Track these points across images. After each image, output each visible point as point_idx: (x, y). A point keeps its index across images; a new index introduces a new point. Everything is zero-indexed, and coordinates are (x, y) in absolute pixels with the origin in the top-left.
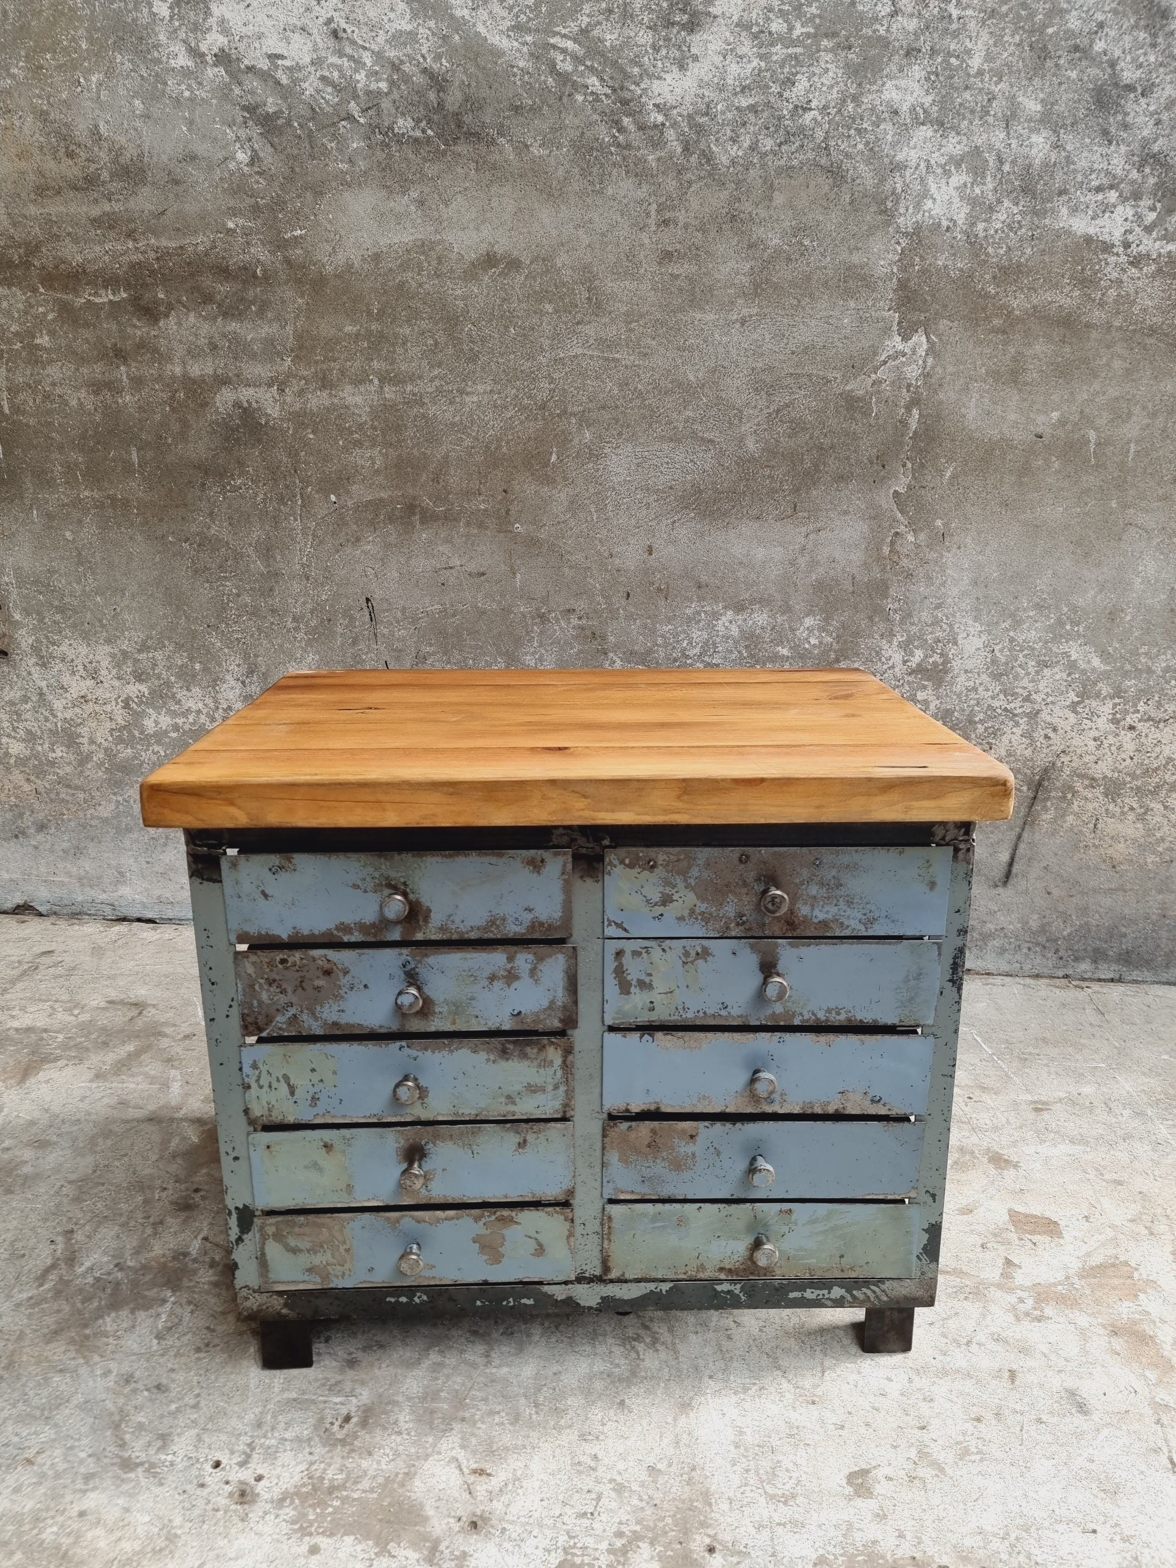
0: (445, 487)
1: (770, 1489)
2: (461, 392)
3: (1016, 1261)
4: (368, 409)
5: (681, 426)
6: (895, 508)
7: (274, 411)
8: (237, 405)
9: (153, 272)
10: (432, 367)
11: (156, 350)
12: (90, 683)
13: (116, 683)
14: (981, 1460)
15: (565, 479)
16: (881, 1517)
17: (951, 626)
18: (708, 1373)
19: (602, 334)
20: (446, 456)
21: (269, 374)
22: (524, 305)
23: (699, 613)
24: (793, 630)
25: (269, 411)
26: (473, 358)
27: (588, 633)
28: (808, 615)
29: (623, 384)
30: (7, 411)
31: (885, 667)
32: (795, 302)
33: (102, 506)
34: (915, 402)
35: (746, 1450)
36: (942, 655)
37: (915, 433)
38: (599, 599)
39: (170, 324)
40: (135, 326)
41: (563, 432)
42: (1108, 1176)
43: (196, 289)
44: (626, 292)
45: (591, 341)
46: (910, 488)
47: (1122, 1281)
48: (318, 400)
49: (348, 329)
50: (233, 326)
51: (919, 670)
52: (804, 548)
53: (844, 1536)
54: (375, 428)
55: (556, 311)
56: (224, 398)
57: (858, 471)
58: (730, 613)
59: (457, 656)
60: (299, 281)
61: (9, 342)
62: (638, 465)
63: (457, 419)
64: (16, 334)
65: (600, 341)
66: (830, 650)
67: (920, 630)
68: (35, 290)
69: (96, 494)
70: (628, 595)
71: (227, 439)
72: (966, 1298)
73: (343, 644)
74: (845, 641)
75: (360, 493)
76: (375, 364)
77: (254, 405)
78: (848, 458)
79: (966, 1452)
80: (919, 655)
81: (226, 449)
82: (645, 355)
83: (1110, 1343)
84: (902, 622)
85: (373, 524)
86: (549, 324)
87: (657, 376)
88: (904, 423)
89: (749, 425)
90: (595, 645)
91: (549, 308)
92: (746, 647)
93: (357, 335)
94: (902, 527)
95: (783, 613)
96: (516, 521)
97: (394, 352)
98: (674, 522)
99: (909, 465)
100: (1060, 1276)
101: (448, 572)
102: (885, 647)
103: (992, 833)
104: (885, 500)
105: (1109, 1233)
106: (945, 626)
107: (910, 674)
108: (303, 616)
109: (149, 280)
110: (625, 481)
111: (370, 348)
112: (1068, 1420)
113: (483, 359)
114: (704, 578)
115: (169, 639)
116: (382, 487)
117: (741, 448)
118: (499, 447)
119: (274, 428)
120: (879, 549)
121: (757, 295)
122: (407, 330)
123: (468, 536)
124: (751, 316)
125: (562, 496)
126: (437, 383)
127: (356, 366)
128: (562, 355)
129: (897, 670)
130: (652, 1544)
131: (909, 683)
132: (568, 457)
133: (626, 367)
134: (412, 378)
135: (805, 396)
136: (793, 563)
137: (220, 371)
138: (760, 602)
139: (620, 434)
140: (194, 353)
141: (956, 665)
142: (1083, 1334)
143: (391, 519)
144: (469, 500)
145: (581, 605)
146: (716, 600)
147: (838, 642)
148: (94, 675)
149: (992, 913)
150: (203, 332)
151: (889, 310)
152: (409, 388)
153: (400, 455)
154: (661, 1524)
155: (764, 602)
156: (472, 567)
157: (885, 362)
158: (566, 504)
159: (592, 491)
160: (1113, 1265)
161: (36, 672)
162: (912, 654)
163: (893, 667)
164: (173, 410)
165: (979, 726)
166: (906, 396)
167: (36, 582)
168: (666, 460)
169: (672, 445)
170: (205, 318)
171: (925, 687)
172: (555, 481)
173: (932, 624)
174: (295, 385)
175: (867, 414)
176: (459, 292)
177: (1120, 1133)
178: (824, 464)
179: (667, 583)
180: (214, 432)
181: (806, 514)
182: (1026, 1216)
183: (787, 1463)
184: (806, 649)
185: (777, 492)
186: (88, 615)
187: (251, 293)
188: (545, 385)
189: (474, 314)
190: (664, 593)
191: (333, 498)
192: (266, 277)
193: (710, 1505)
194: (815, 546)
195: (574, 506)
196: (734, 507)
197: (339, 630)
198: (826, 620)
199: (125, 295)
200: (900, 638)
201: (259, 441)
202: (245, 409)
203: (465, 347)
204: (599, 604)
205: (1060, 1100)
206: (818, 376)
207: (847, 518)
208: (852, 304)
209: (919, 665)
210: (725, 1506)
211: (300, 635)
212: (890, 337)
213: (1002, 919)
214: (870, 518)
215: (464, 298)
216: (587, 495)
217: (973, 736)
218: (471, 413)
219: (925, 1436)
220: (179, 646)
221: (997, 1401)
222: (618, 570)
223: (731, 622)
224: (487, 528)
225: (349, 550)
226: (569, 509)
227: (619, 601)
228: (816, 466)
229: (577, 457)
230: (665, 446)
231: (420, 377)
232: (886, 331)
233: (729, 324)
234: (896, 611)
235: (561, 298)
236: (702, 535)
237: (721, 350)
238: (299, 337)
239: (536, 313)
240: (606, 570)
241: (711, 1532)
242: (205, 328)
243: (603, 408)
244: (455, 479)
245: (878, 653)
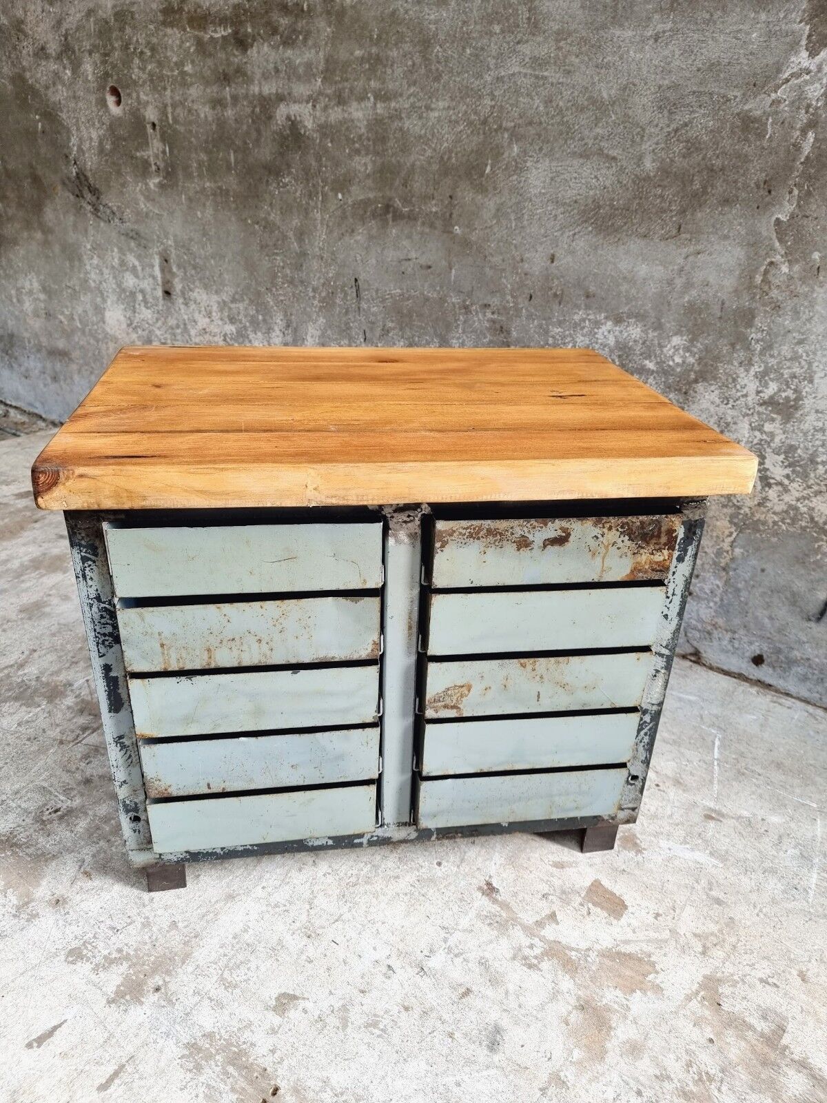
0: (410, 191)
1: (226, 974)
2: (428, 108)
3: (559, 918)
4: (365, 123)
5: (590, 142)
6: (774, 236)
7: (309, 124)
8: (288, 118)
9: (244, 10)
10: (409, 86)
11: (245, 74)
12: (207, 320)
13: (220, 323)
14: (379, 1036)
15: (495, 188)
16: (274, 1031)
17: (810, 364)
18: (264, 884)
19: (536, 53)
20: (413, 165)
21: (308, 93)
22: (478, 27)
23: (584, 320)
24: (661, 346)
25: (306, 123)
26: (437, 79)
27: (498, 326)
28: (676, 334)
29: (548, 101)
30: (171, 122)
31: (739, 394)
32: (708, 16)
33: (214, 195)
34: (812, 124)
35: (237, 943)
36: (795, 391)
37: (807, 158)
38: (509, 297)
39: (253, 52)
40: (234, 55)
41: (497, 147)
42: (713, 893)
43: (269, 23)
44: (560, 11)
45: (527, 60)
46: (792, 217)
47: (634, 974)
48: (336, 114)
49: (358, 53)
50: (289, 53)
51: (770, 402)
52: (681, 270)
53: (239, 1029)
54: (369, 139)
55: (503, 31)
56: (282, 112)
57: (744, 195)
58: (609, 323)
59: (408, 333)
60: (329, 13)
61: (172, 70)
62: (552, 179)
63: (423, 132)
64: (176, 63)
65: (535, 59)
66: (691, 370)
67: (779, 363)
68: (184, 30)
69: (213, 185)
70: (531, 297)
71: (282, 147)
72: (490, 924)
73: (340, 312)
74: (706, 365)
75: (357, 193)
76: (372, 83)
77: (298, 118)
78: (736, 182)
79: (375, 1025)
80: (773, 387)
81: (280, 153)
82: (569, 72)
83: (570, 1013)
84: (762, 353)
85: (363, 219)
86: (496, 44)
87: (576, 93)
88: (798, 147)
89: (649, 143)
90: (501, 337)
91: (497, 28)
92: (619, 356)
93: (362, 58)
94: (778, 257)
95: (655, 330)
96: (456, 224)
97: (385, 73)
98: (575, 234)
99: (796, 192)
100: (583, 945)
101: (407, 263)
102: (742, 375)
103: (814, 570)
104: (766, 228)
105: (666, 934)
106: (803, 363)
107: (761, 405)
108: (317, 288)
109: (243, 18)
110: (540, 193)
111: (369, 69)
112: (473, 1047)
113: (445, 77)
114: (592, 289)
115: (246, 295)
116: (370, 189)
117: (639, 166)
118: (449, 158)
119: (308, 138)
120: (752, 278)
121: (672, 9)
122: (394, 53)
123: (422, 233)
124: (664, 32)
125: (491, 204)
126: (412, 100)
127: (359, 85)
128: (503, 74)
129: (749, 398)
130: (130, 967)
131: (759, 413)
132: (499, 169)
133: (552, 84)
134: (396, 95)
135: (704, 115)
136: (670, 282)
137: (280, 91)
138: (636, 317)
139: (541, 149)
140: (266, 76)
141: (808, 403)
142: (555, 995)
143: (374, 216)
144: (425, 203)
145: (495, 301)
146: (600, 309)
147: (699, 364)
148: (209, 315)
149: (801, 643)
150: (271, 59)
151: (801, 22)
152: (393, 104)
153: (383, 163)
154: (146, 958)
155: (640, 317)
156: (423, 261)
157: (787, 81)
158: (493, 211)
159: (514, 200)
160: (640, 960)
161: (182, 307)
162: (766, 386)
163: (746, 396)
164: (253, 121)
165: (820, 467)
166: (803, 117)
167: (183, 246)
168: (575, 175)
169: (581, 161)
170: (273, 47)
171: (773, 420)
172: (487, 190)
173: (791, 359)
174: (323, 101)
175: (760, 136)
176: (432, 17)
177: (767, 864)
178: (712, 186)
179: (562, 290)
180: (274, 140)
181: (688, 236)
182: (606, 890)
183: (253, 965)
184: (670, 366)
185: (665, 211)
186: (208, 273)
187: (300, 25)
188: (487, 101)
189: (442, 37)
190: (559, 298)
191: (340, 196)
192: (309, 10)
193: (183, 963)
194: (693, 268)
195: (499, 212)
196: (625, 224)
197: (338, 301)
198: (692, 341)
199: (230, 31)
200: (756, 368)
201: (300, 147)
202: (293, 122)
203: (433, 67)
204: (508, 302)
205: (739, 818)
206: (719, 94)
207: (726, 243)
208: (763, 16)
209: (772, 397)
210: (190, 969)
211: (316, 302)
212: (797, 53)
213: (809, 651)
214: (748, 244)
215: (436, 22)
216: (510, 204)
217: (812, 475)
218: (433, 126)
219: (359, 998)
220: (251, 301)
221: (435, 1004)
222: (526, 274)
223: (609, 332)
224: (435, 228)
225: (347, 238)
226: (495, 216)
227: (523, 302)
228: (704, 188)
229: (506, 169)
230: (576, 162)
231: (401, 95)
232: (793, 47)
233: (644, 41)
234: (757, 341)
235: (507, 19)
236: (596, 248)
237: (633, 67)
238: (327, 61)
239: (486, 34)
240: (517, 273)
241: (167, 979)
242: (273, 56)
243: (530, 123)
244: (418, 185)
245: (734, 380)
